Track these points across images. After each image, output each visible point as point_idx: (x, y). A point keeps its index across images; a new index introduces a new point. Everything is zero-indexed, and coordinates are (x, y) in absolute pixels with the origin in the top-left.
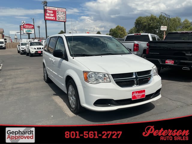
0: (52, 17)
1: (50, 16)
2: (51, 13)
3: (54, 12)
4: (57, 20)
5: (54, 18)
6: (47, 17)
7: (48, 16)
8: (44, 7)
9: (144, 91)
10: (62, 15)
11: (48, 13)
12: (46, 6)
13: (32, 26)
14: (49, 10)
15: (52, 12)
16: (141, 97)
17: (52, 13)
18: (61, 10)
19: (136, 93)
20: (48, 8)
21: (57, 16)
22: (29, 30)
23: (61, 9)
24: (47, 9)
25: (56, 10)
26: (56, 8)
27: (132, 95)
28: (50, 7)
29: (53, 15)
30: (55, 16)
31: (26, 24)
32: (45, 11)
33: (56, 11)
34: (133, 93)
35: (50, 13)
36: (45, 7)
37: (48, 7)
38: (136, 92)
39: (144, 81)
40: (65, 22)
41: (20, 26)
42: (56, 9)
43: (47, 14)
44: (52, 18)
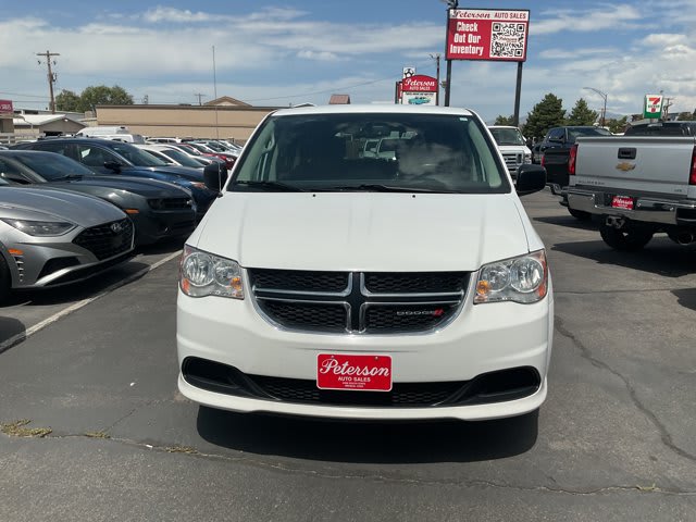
0: (473, 45)
1: (467, 44)
2: (470, 32)
3: (485, 28)
4: (491, 56)
5: (482, 49)
6: (454, 50)
7: (458, 44)
8: (449, 11)
9: (385, 362)
10: (511, 37)
11: (461, 33)
12: (455, 8)
13: (433, 84)
14: (466, 22)
15: (476, 26)
16: (368, 385)
17: (474, 33)
18: (509, 19)
19: (340, 364)
20: (461, 14)
21: (492, 43)
22: (419, 96)
23: (509, 12)
24: (458, 17)
25: (492, 18)
26: (492, 13)
27: (320, 366)
28: (469, 12)
29: (476, 39)
30: (485, 43)
31: (413, 78)
32: (452, 26)
33: (491, 21)
34: (323, 359)
35: (467, 33)
36: (452, 11)
37: (463, 11)
38: (341, 359)
39: (403, 317)
40: (520, 63)
41: (398, 84)
42: (492, 15)
43: (458, 38)
44: (474, 50)
